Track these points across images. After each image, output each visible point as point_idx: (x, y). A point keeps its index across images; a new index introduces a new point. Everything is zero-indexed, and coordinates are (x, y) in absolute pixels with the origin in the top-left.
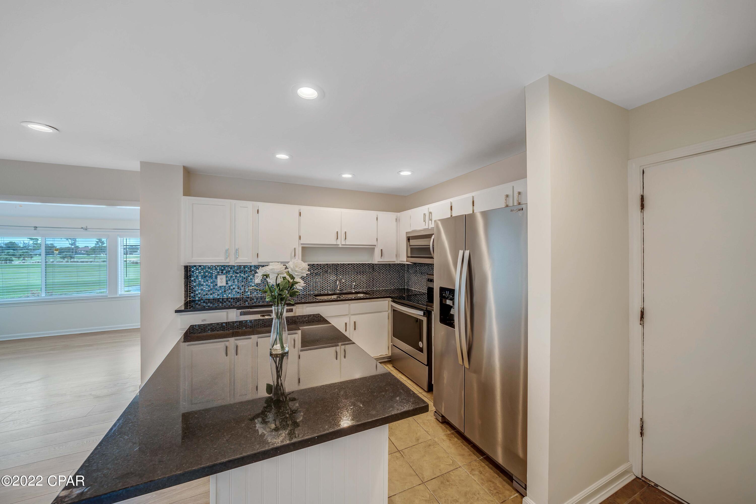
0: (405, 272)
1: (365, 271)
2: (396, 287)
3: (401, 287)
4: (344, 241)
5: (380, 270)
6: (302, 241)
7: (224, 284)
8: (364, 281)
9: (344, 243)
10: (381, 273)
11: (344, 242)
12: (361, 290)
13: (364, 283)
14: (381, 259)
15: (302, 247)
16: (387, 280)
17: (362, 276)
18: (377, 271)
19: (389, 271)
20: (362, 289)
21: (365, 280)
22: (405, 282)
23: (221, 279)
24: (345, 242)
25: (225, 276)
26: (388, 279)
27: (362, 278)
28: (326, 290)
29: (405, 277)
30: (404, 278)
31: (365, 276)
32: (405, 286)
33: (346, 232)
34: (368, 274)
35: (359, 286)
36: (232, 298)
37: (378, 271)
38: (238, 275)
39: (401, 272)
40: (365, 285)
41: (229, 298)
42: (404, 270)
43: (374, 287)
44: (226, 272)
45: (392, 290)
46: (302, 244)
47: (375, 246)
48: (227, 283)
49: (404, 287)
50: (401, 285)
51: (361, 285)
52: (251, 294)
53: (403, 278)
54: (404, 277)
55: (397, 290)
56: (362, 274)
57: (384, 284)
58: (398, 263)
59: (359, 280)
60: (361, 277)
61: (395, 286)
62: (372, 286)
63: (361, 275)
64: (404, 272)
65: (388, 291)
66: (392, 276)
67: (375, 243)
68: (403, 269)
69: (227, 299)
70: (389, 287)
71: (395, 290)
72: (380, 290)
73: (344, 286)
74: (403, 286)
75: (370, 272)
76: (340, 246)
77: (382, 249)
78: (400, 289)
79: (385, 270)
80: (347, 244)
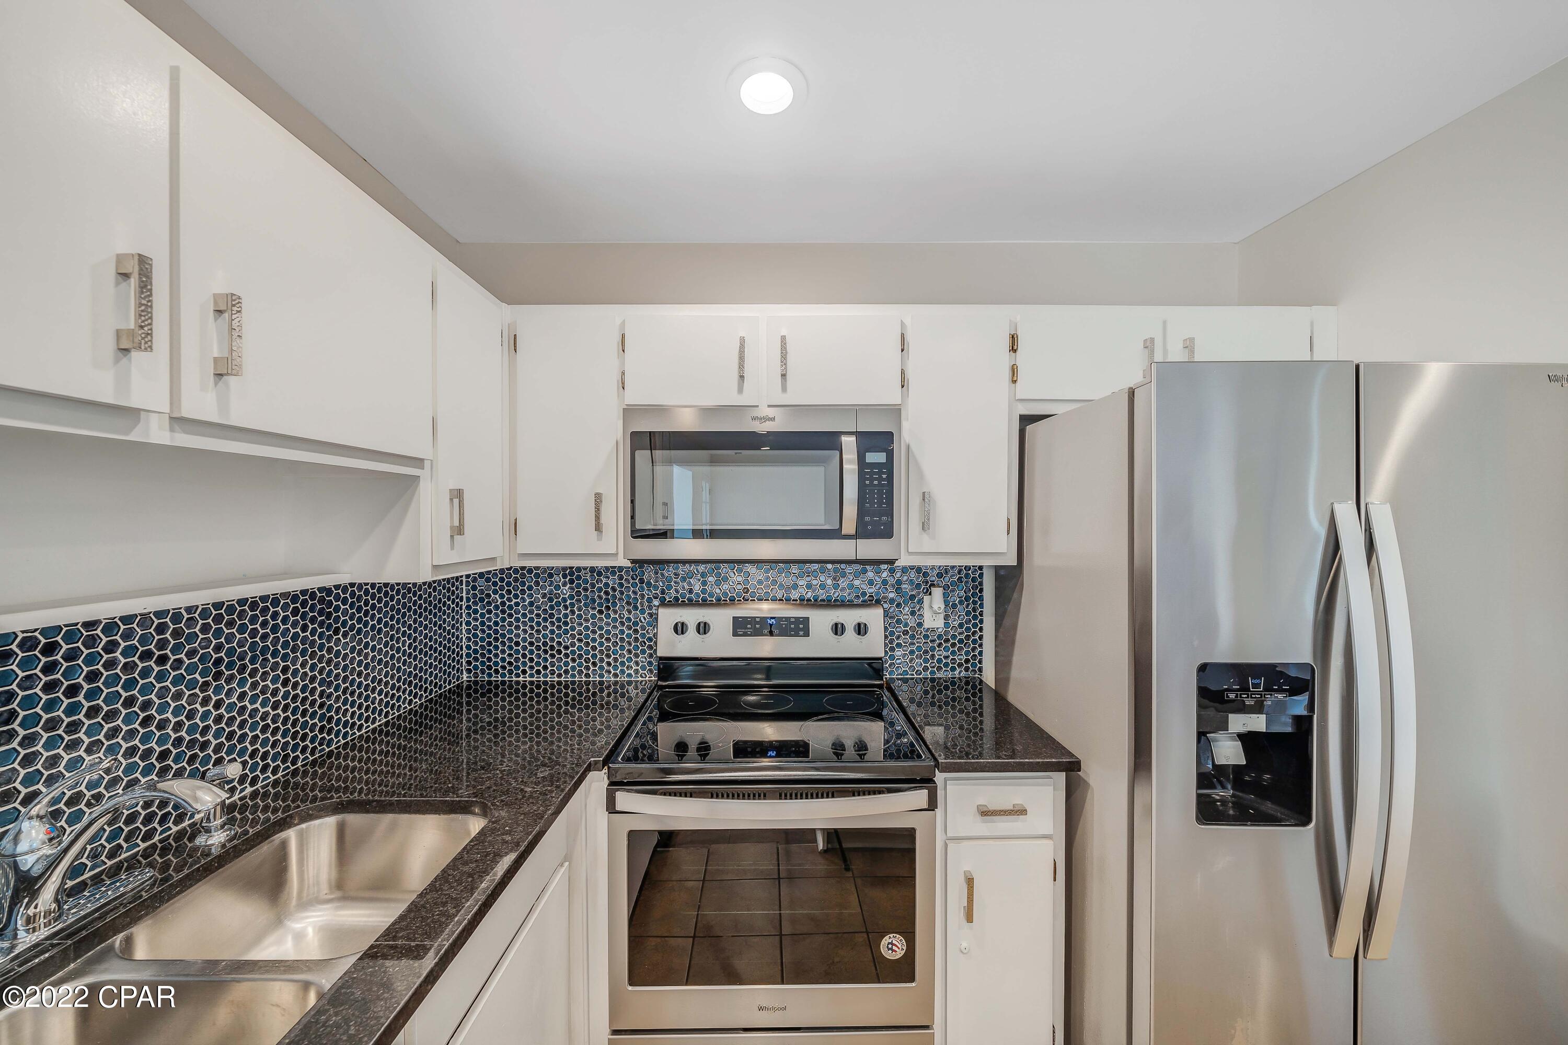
0: (461, 608)
2: (431, 692)
3: (450, 682)
4: (202, 387)
5: (359, 620)
8: (265, 716)
9: (199, 407)
10: (367, 634)
13: (265, 728)
14: (452, 547)
16: (393, 667)
18: (344, 624)
21: (275, 706)
22: (461, 656)
24: (223, 404)
26: (399, 660)
29: (461, 631)
30: (457, 637)
32: (461, 672)
43: (330, 731)
47: (418, 462)
49: (458, 679)
50: (449, 675)
53: (453, 635)
54: (457, 629)
57: (380, 692)
61: (426, 690)
62: (322, 729)
70: (404, 701)
74: (454, 677)
76: (158, 434)
77: (458, 491)
80: (235, 420)
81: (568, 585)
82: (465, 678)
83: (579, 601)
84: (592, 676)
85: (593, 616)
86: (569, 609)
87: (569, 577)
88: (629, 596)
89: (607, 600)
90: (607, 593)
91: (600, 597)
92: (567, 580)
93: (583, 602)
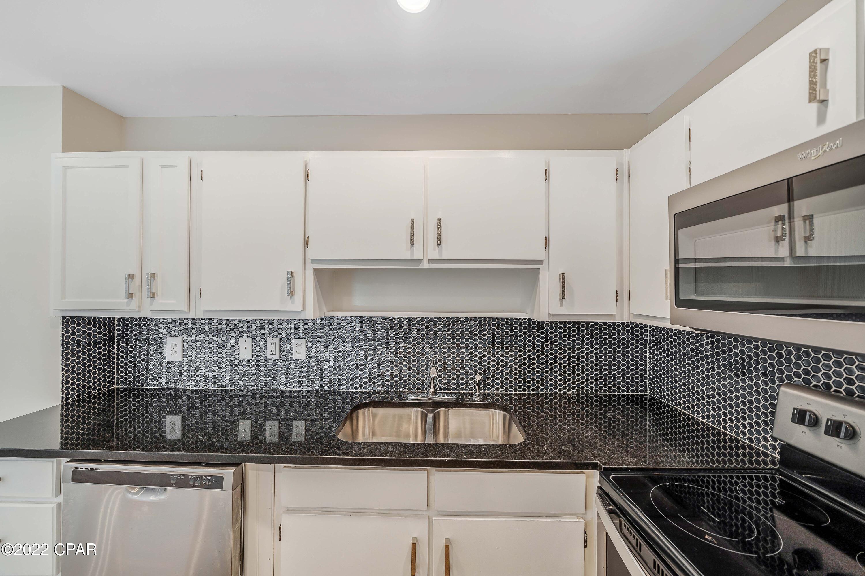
0: (645, 347)
1: (516, 338)
2: (614, 391)
3: (633, 391)
4: (434, 250)
5: (560, 338)
6: (312, 253)
7: (178, 357)
8: (511, 366)
9: (434, 255)
10: (565, 346)
11: (437, 252)
12: (504, 392)
13: (511, 371)
14: (561, 305)
15: (315, 269)
16: (583, 367)
17: (507, 353)
18: (551, 338)
19: (592, 342)
20: (506, 389)
21: (516, 364)
22: (646, 378)
23: (174, 346)
24: (440, 253)
25: (180, 339)
26: (587, 365)
27: (507, 358)
28: (405, 386)
29: (645, 362)
30: (641, 365)
31: (516, 353)
32: (646, 388)
33: (439, 221)
34: (524, 348)
35: (498, 379)
36: (192, 390)
37: (556, 341)
38: (207, 338)
39: (632, 344)
40: (515, 379)
41: (188, 390)
42: (642, 339)
43: (542, 385)
44: (184, 331)
45: (601, 398)
46: (313, 260)
47: (540, 262)
48: (184, 356)
49: (641, 391)
50: (632, 386)
51: (502, 376)
52: (232, 384)
53: (637, 362)
54: (641, 360)
55: (619, 399)
56: (507, 348)
57: (574, 378)
58: (626, 320)
59: (498, 363)
60: (502, 356)
61: (610, 388)
62: (538, 382)
63: (502, 350)
64: (641, 344)
65: (587, 401)
66: (601, 357)
67: (538, 254)
68: (637, 336)
69: (184, 390)
70: (592, 388)
71: (610, 398)
72: (560, 395)
73: (453, 379)
74: (637, 389)
75: (529, 341)
76: (426, 265)
77: (563, 275)
78: (628, 399)
79: (578, 339)
80: (444, 258)
81: (710, 346)
82: (648, 393)
83: (718, 361)
84: (729, 430)
85: (730, 377)
86: (711, 365)
87: (710, 339)
88: (765, 368)
89: (743, 367)
90: (743, 360)
91: (737, 362)
92: (709, 341)
93: (722, 362)
